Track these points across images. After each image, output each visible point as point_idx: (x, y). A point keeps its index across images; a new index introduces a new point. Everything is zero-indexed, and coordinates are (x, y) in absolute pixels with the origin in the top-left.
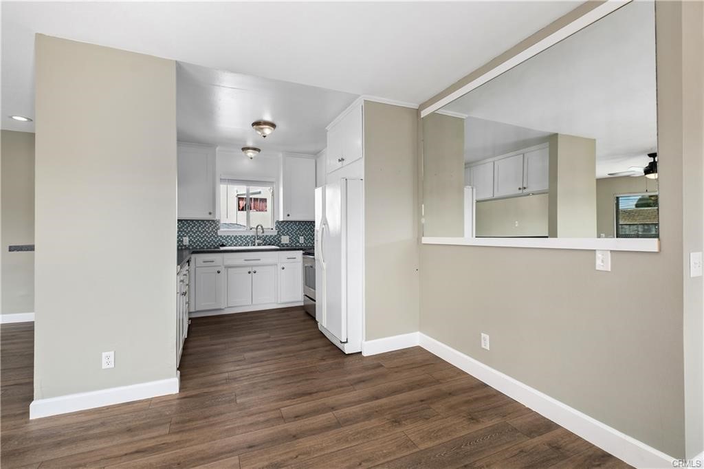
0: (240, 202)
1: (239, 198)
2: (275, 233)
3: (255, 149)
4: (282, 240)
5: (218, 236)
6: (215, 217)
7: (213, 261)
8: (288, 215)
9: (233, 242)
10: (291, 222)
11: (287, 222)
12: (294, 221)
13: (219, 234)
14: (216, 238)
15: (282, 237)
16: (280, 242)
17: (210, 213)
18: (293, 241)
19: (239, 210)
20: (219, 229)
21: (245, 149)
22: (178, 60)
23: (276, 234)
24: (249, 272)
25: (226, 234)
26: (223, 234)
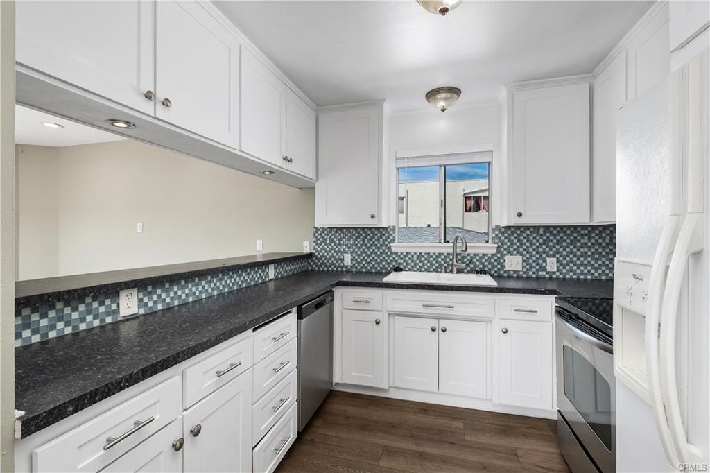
0: (468, 202)
1: (466, 197)
2: (490, 249)
4: (506, 264)
5: (392, 253)
6: (381, 223)
7: (367, 302)
8: (520, 215)
9: (416, 264)
10: (528, 228)
11: (518, 228)
12: (534, 227)
13: (394, 250)
14: (389, 256)
15: (508, 258)
16: (503, 266)
17: (373, 217)
18: (531, 267)
19: (466, 211)
20: (393, 241)
21: (431, 94)
23: (494, 251)
24: (433, 330)
25: (405, 250)
26: (399, 250)
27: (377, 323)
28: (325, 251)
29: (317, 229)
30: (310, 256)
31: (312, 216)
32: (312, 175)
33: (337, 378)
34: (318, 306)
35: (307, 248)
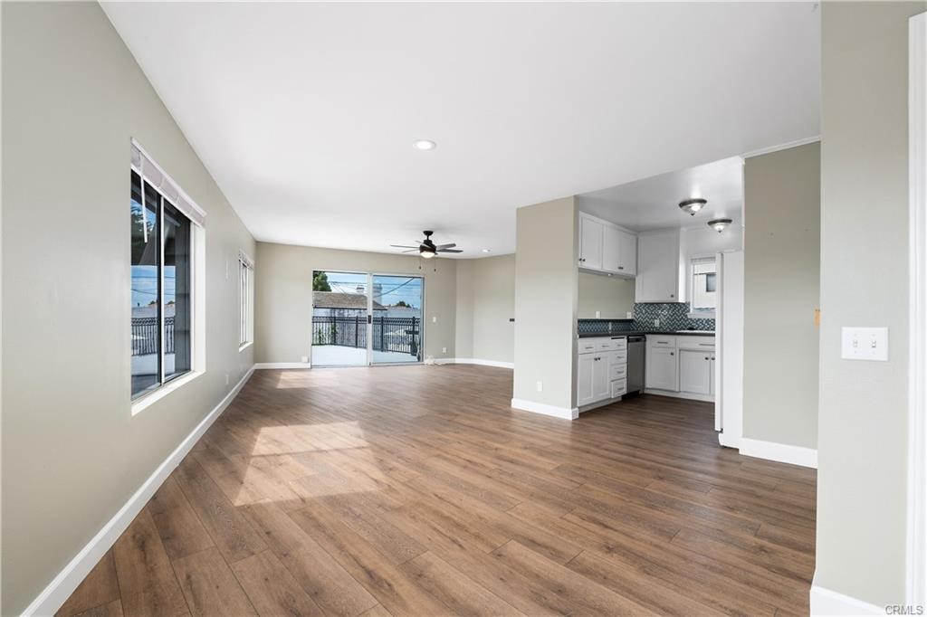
3: (723, 221)
5: (688, 319)
6: (678, 300)
7: (666, 343)
13: (689, 317)
14: (686, 321)
17: (672, 296)
20: (689, 311)
21: (712, 223)
22: (576, 193)
24: (707, 359)
25: (697, 317)
26: (693, 317)
27: (672, 354)
28: (641, 318)
29: (637, 304)
30: (631, 321)
31: (634, 297)
32: (635, 274)
33: (648, 385)
34: (637, 340)
35: (629, 316)
